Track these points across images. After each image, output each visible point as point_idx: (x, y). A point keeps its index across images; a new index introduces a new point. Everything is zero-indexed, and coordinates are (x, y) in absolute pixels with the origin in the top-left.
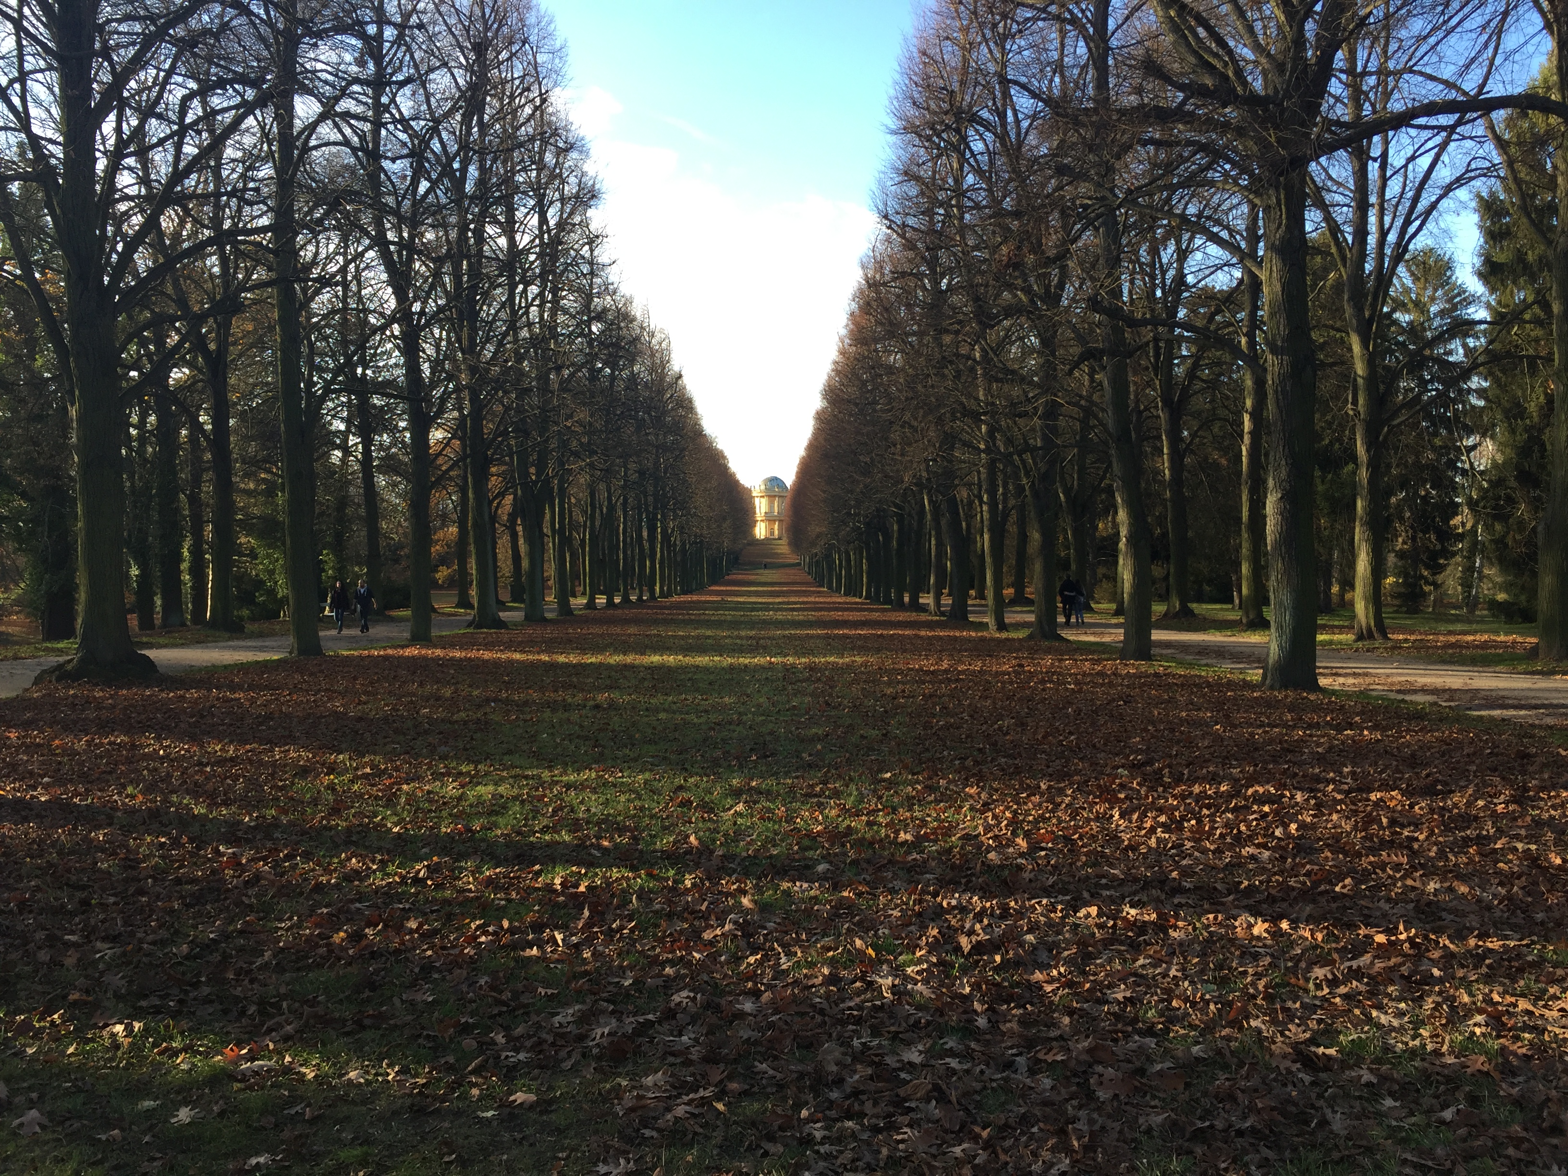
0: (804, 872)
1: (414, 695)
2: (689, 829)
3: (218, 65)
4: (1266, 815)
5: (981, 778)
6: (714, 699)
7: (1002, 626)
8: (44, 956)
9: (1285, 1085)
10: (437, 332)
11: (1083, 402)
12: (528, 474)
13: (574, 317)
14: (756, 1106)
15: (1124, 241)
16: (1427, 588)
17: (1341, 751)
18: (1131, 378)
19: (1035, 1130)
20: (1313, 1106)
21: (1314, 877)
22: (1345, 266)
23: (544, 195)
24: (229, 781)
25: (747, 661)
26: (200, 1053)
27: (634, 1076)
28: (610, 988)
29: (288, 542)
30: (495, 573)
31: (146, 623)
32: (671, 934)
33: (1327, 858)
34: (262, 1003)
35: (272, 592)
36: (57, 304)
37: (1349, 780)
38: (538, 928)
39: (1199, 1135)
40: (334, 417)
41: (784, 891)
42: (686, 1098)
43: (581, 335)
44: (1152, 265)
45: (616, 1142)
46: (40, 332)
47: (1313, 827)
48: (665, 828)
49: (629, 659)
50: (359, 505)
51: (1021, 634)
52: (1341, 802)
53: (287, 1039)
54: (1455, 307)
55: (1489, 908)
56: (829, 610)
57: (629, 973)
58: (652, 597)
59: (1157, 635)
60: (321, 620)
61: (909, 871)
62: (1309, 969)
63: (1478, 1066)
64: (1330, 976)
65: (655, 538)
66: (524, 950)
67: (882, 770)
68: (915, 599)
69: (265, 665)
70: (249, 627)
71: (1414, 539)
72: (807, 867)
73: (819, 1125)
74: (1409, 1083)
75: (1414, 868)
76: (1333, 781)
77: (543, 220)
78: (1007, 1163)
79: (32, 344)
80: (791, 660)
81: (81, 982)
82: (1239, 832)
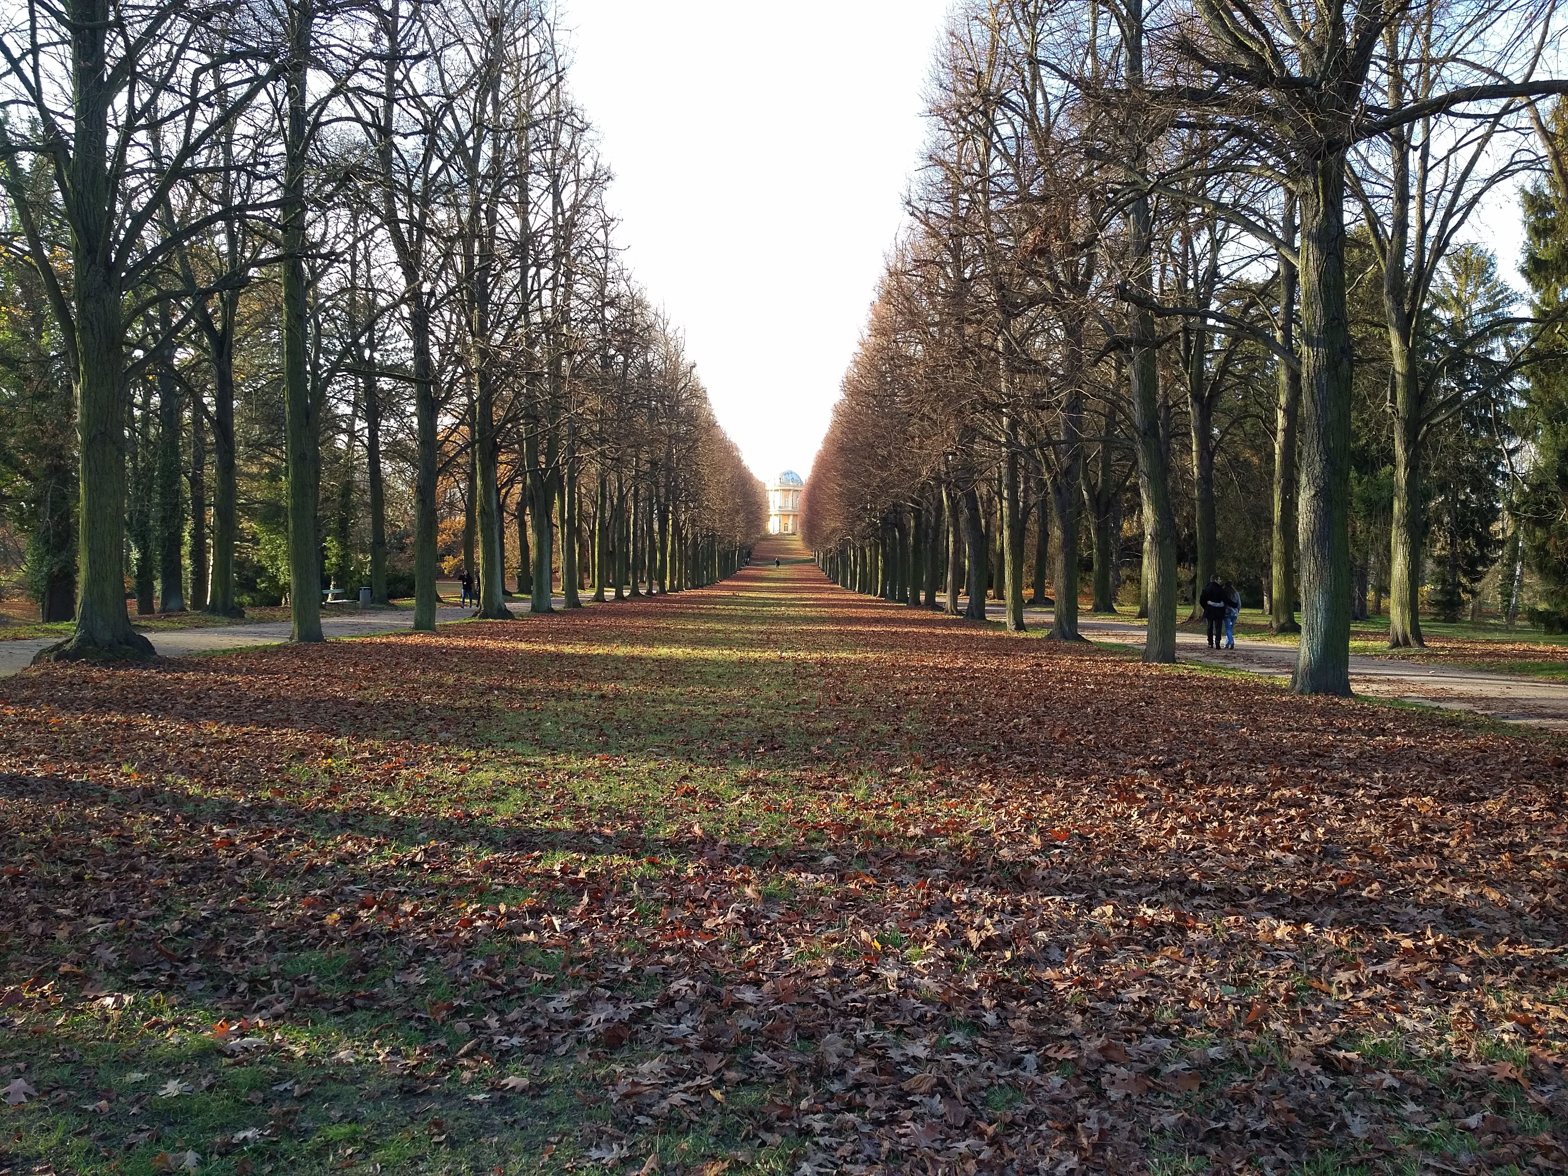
0: (810, 863)
1: (416, 681)
2: (693, 819)
3: (232, 40)
4: (1291, 819)
5: (995, 775)
6: (722, 691)
7: (1020, 626)
8: (35, 928)
9: (1304, 1088)
10: (447, 315)
11: (1110, 396)
12: (538, 463)
13: (588, 303)
14: (754, 1095)
15: (1155, 229)
16: (1465, 596)
17: (1372, 756)
18: (1160, 372)
19: (1043, 1127)
20: (1332, 1109)
21: (1340, 882)
22: (1384, 258)
23: (559, 175)
24: (224, 763)
25: (757, 655)
26: (190, 1028)
27: (629, 1063)
28: (607, 974)
29: (291, 526)
30: (502, 563)
31: (146, 607)
32: (672, 922)
33: (1354, 863)
34: (253, 982)
35: (273, 579)
36: (65, 281)
37: (1380, 786)
38: (535, 912)
39: (1213, 1136)
40: (339, 400)
41: (788, 883)
42: (682, 1086)
43: (595, 321)
44: (1185, 254)
45: (609, 1129)
46: (47, 309)
47: (1342, 831)
48: (668, 817)
49: (637, 651)
50: (364, 491)
51: (1041, 634)
52: (1371, 807)
53: (276, 1017)
54: (1496, 306)
55: (1520, 915)
56: (842, 606)
57: (627, 959)
58: (662, 591)
59: (1181, 638)
60: (323, 607)
61: (918, 865)
62: (1332, 973)
63: (1507, 1073)
64: (1354, 981)
65: (666, 530)
66: (519, 934)
67: (891, 765)
68: (931, 597)
69: (265, 651)
70: (249, 613)
71: (1453, 544)
72: (813, 859)
73: (818, 1116)
74: (1433, 1088)
75: (1443, 874)
76: (1364, 786)
77: (557, 201)
78: (1013, 1160)
79: (38, 321)
80: (802, 654)
81: (72, 954)
82: (1264, 835)
